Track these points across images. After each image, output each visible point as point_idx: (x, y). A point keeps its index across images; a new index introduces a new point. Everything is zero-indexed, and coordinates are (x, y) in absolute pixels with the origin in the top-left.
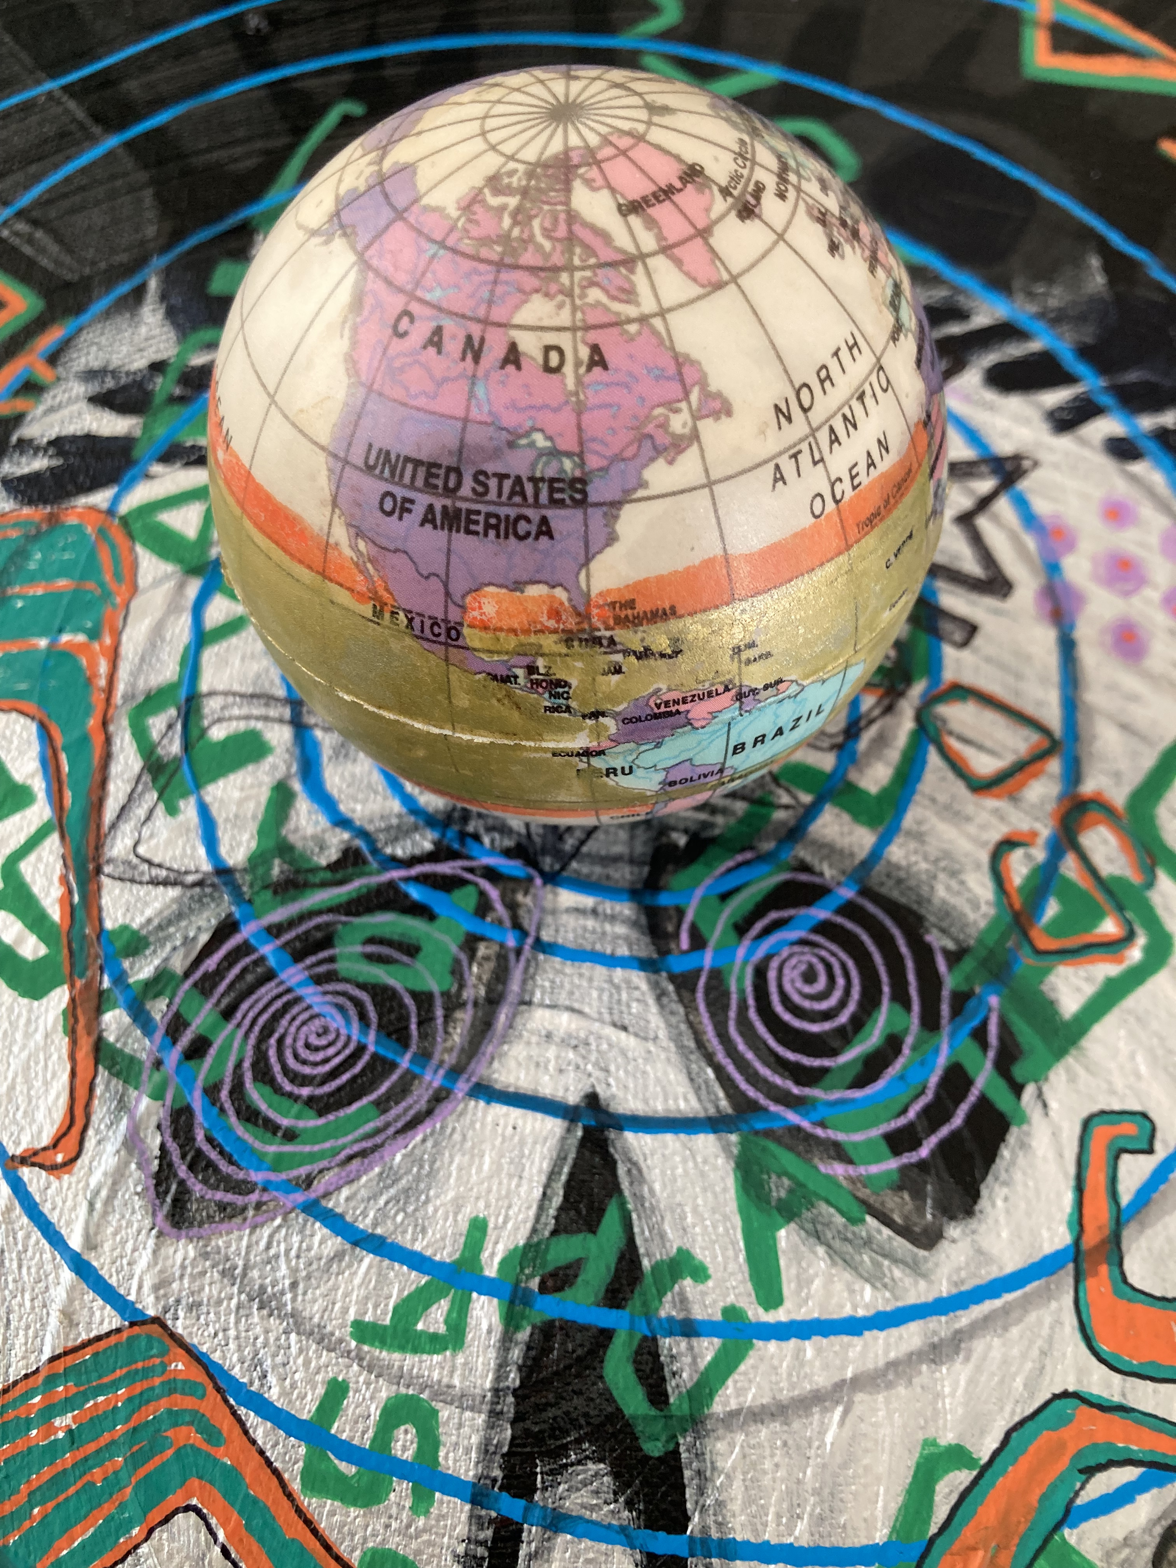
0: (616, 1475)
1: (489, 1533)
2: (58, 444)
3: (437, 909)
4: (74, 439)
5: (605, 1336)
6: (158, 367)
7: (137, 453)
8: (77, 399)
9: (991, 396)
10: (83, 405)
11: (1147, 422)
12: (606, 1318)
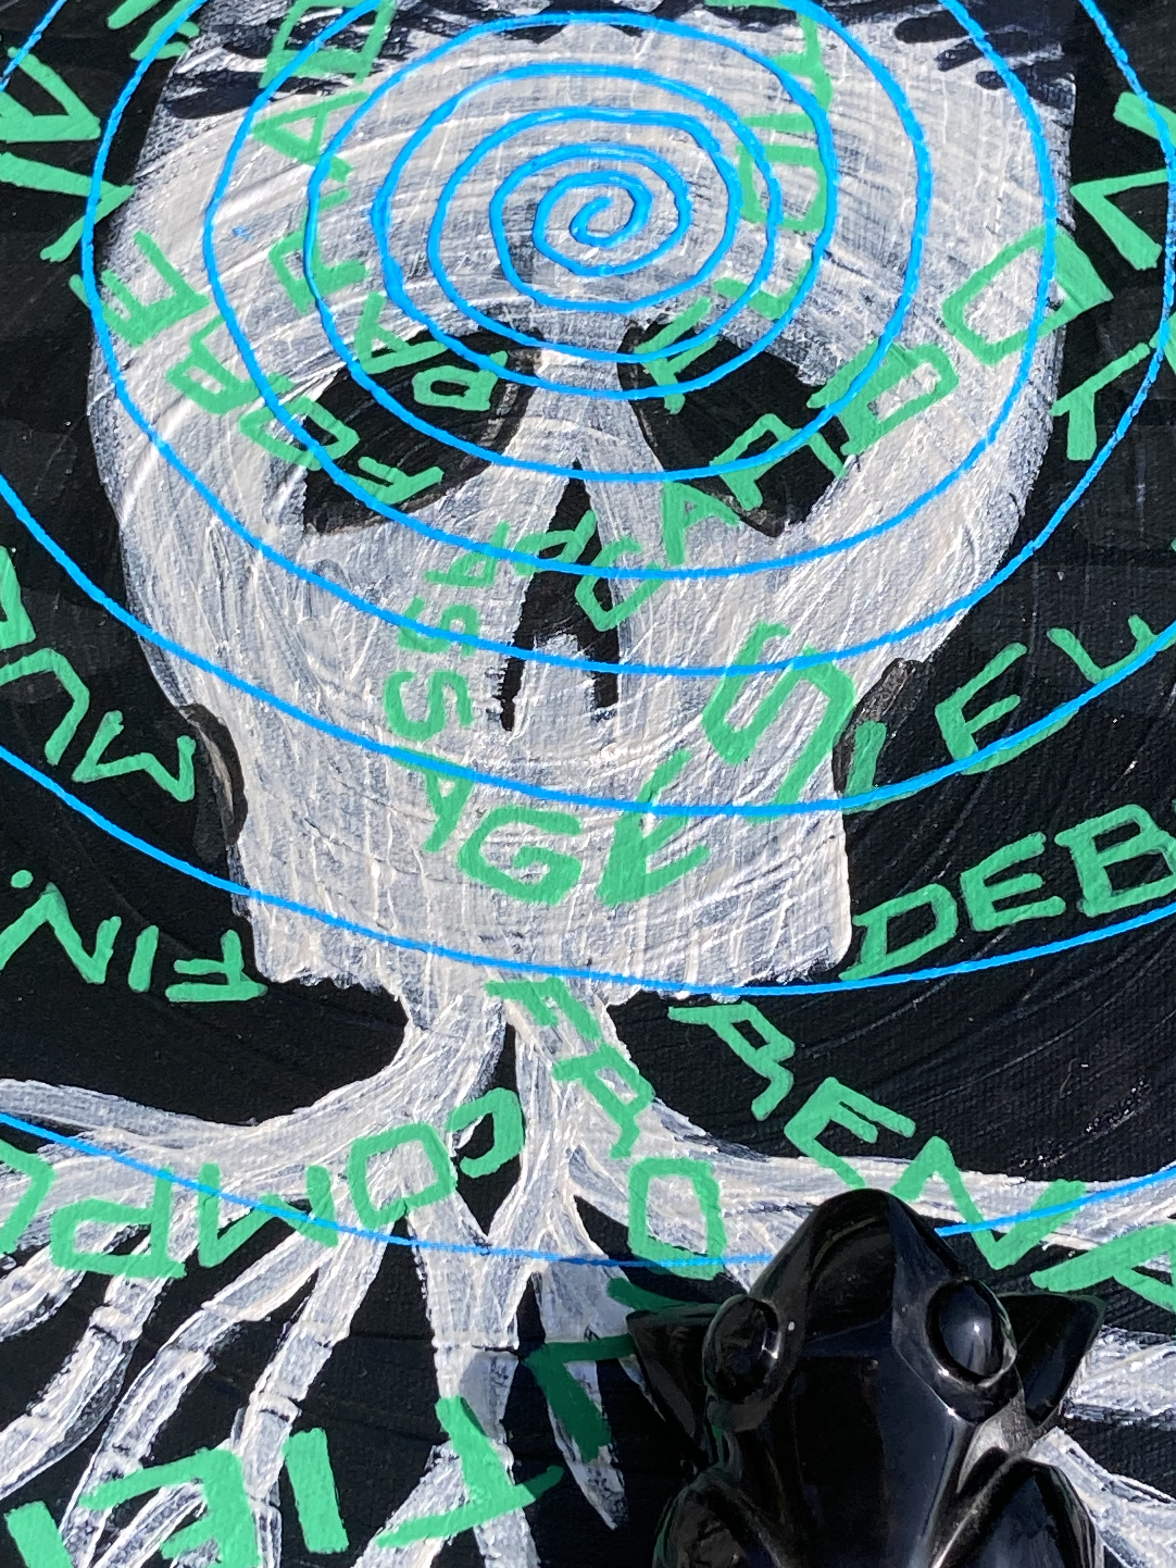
0: (579, 639)
1: (506, 666)
2: (203, 78)
3: (480, 365)
4: (215, 74)
5: (578, 579)
6: (274, 24)
7: (262, 85)
8: (216, 45)
9: (901, 44)
10: (218, 50)
11: (1012, 61)
12: (577, 570)
